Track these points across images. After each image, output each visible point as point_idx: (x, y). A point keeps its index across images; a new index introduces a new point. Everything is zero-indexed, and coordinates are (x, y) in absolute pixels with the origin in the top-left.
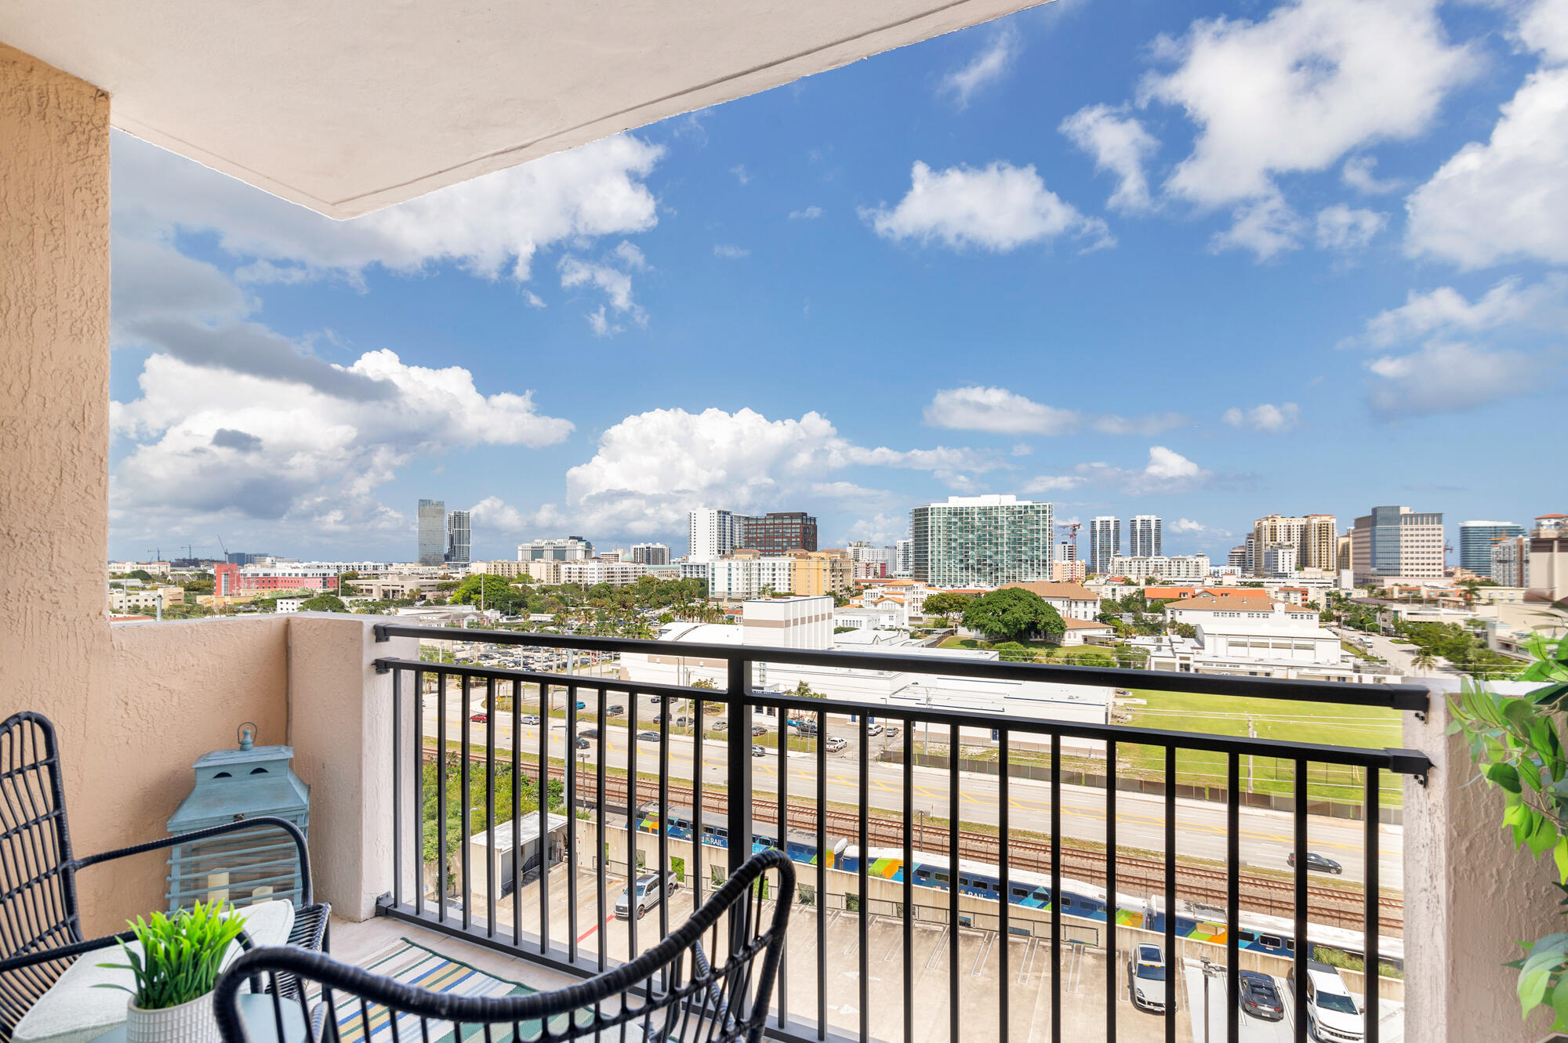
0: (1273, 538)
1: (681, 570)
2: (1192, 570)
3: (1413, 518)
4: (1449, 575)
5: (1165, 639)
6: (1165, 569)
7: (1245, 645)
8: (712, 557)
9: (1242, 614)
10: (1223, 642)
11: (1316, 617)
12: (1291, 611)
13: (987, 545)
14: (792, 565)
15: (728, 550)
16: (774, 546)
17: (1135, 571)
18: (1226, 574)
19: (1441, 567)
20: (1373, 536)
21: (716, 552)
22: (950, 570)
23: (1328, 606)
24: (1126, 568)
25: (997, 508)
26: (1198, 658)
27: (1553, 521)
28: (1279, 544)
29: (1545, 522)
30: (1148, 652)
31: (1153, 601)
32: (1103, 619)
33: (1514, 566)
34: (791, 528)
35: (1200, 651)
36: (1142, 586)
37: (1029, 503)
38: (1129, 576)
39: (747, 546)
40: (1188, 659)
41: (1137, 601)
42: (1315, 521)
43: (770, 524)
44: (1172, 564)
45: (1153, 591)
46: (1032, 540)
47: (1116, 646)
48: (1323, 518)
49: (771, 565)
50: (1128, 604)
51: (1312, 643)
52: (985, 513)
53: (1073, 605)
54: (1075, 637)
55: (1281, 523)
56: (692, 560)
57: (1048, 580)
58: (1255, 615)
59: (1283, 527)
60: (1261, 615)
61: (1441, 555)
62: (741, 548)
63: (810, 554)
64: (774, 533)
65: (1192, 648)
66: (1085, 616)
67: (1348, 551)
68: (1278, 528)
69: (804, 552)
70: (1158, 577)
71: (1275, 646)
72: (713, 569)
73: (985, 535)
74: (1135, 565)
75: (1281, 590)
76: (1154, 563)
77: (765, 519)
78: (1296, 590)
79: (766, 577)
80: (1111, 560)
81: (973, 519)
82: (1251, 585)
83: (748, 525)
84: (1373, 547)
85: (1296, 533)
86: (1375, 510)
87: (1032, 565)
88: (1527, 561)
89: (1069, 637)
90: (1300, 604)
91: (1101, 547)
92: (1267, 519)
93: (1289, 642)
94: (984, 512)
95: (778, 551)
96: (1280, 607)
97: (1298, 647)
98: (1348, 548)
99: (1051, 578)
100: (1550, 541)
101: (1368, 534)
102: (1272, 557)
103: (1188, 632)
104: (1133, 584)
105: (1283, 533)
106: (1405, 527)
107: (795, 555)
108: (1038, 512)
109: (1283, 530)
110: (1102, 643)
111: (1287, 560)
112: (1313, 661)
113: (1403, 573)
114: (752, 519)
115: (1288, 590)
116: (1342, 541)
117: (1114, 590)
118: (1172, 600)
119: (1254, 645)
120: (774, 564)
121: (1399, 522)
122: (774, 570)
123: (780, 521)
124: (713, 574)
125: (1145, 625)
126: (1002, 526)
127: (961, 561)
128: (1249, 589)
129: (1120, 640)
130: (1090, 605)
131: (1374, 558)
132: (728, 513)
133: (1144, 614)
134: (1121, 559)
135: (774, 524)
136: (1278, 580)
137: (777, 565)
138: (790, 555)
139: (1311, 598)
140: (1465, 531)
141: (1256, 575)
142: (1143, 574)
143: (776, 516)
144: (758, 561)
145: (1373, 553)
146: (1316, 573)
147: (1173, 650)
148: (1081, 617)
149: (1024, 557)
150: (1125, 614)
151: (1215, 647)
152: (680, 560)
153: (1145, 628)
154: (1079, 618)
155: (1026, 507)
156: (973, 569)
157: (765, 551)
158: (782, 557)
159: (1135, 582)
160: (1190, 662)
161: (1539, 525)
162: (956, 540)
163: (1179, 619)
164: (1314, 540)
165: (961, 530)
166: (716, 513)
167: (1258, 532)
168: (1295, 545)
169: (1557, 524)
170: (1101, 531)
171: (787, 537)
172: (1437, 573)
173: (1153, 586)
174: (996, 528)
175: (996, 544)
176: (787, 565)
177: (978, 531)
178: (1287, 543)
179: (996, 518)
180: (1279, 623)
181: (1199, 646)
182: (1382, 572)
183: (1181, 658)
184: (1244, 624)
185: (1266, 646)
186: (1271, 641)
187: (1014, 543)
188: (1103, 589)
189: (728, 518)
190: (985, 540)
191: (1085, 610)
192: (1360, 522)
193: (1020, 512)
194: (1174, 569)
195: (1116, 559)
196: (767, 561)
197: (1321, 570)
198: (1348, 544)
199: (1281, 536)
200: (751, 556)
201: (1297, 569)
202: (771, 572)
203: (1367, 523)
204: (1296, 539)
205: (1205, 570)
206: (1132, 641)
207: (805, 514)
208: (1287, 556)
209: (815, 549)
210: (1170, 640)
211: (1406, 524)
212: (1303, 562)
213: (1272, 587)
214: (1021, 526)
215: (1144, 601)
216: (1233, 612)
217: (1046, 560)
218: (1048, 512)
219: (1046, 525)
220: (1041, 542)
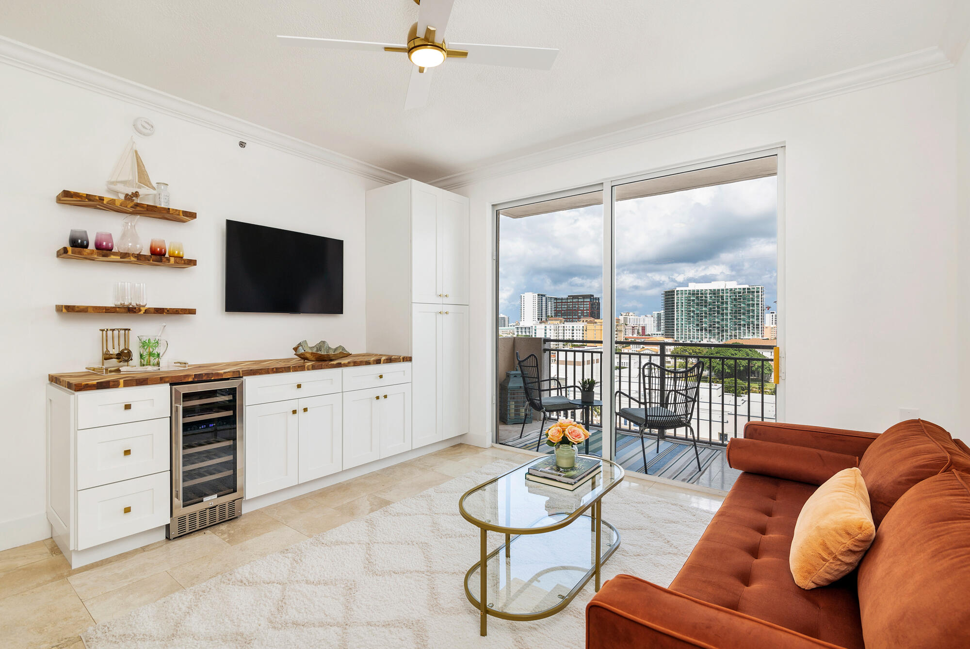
1: (515, 330)
8: (534, 322)
13: (716, 314)
14: (585, 327)
15: (544, 319)
16: (572, 316)
21: (537, 319)
22: (690, 331)
25: (723, 290)
34: (584, 304)
37: (746, 286)
39: (556, 315)
43: (570, 302)
46: (749, 311)
49: (571, 327)
52: (714, 294)
56: (522, 324)
57: (760, 337)
62: (552, 317)
63: (596, 320)
64: (572, 307)
69: (592, 319)
72: (535, 330)
73: (715, 308)
77: (567, 299)
79: (568, 334)
81: (706, 297)
83: (557, 303)
87: (749, 328)
94: (714, 292)
95: (575, 318)
99: (762, 337)
107: (586, 321)
108: (753, 292)
114: (559, 299)
120: (573, 327)
122: (573, 330)
123: (577, 300)
124: (535, 333)
126: (727, 303)
127: (697, 325)
132: (544, 296)
135: (573, 302)
137: (575, 327)
138: (583, 321)
143: (574, 297)
144: (563, 325)
149: (742, 323)
152: (514, 324)
155: (744, 289)
156: (706, 330)
157: (567, 318)
158: (578, 323)
162: (693, 311)
165: (698, 305)
166: (537, 296)
171: (581, 310)
174: (722, 303)
175: (722, 314)
176: (581, 328)
177: (709, 305)
179: (722, 297)
187: (735, 313)
189: (544, 299)
190: (714, 311)
193: (740, 293)
196: (569, 325)
200: (558, 322)
202: (571, 332)
207: (593, 296)
209: (598, 318)
214: (740, 302)
217: (759, 325)
218: (760, 292)
219: (759, 301)
220: (755, 313)
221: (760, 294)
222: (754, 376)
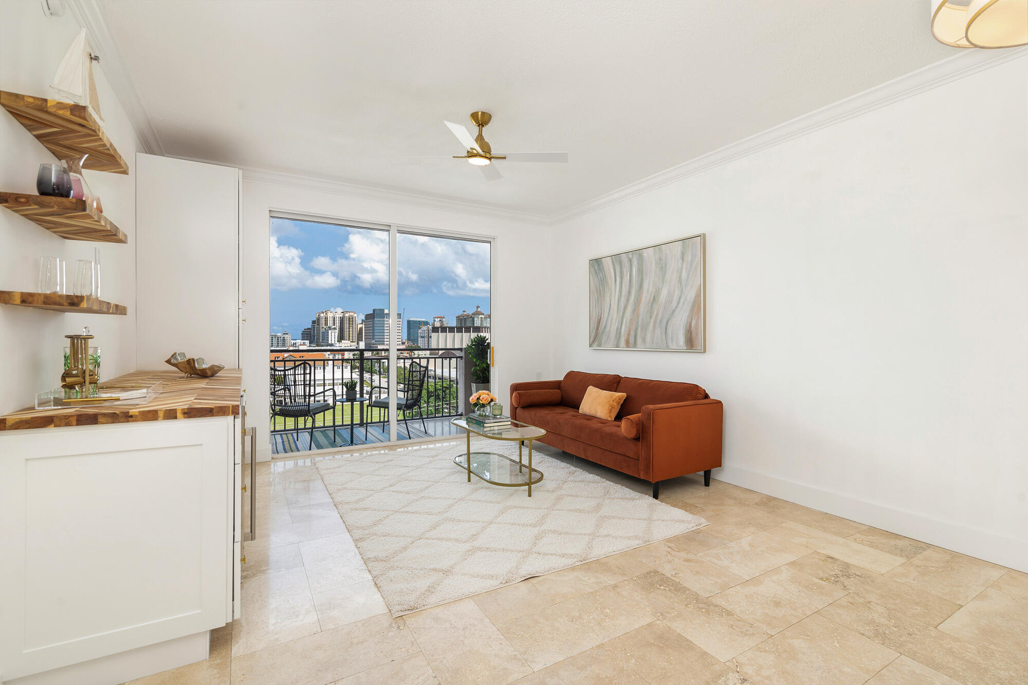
0: (326, 324)
4: (403, 343)
11: (349, 367)
18: (301, 345)
19: (400, 340)
20: (373, 324)
27: (439, 319)
28: (329, 327)
29: (436, 320)
33: (426, 339)
42: (347, 315)
55: (330, 315)
58: (319, 368)
59: (331, 318)
60: (322, 368)
67: (362, 332)
68: (328, 318)
84: (373, 330)
85: (337, 321)
86: (374, 310)
88: (431, 337)
90: (341, 361)
92: (323, 313)
98: (362, 330)
100: (438, 328)
101: (371, 323)
102: (325, 336)
105: (331, 321)
109: (331, 320)
111: (333, 336)
115: (335, 354)
116: (360, 326)
121: (384, 317)
131: (374, 335)
136: (329, 348)
139: (346, 357)
140: (409, 322)
141: (318, 345)
145: (373, 333)
146: (347, 343)
161: (435, 321)
164: (346, 326)
167: (318, 319)
168: (337, 328)
169: (440, 320)
178: (333, 327)
182: (377, 343)
192: (367, 317)
197: (349, 342)
198: (362, 328)
199: (330, 323)
201: (338, 342)
203: (370, 317)
204: (337, 324)
205: (288, 342)
208: (333, 334)
211: (387, 318)
212: (341, 338)
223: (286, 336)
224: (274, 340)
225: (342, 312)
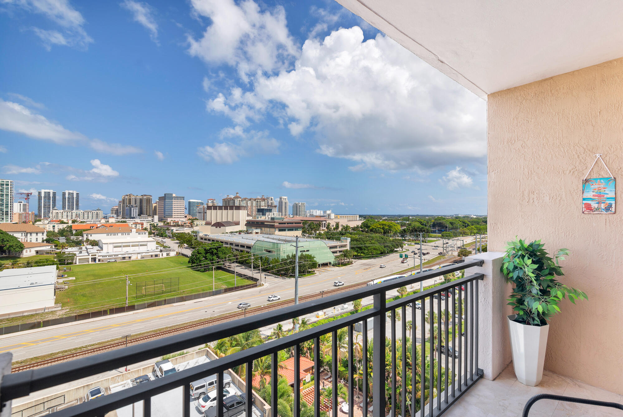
0: (130, 203)
2: (95, 216)
3: (177, 198)
4: (186, 217)
5: (84, 248)
6: (81, 216)
7: (120, 247)
9: (119, 234)
10: (111, 246)
11: (147, 233)
12: (138, 232)
17: (65, 216)
18: (110, 218)
19: (184, 214)
20: (165, 204)
23: (150, 229)
24: (60, 215)
26: (100, 254)
27: (211, 201)
28: (132, 206)
29: (209, 201)
30: (75, 255)
31: (76, 231)
32: (48, 241)
33: (203, 214)
35: (101, 251)
36: (70, 223)
38: (63, 219)
40: (96, 255)
41: (67, 231)
42: (145, 197)
44: (85, 213)
45: (76, 226)
47: (56, 254)
48: (148, 196)
50: (62, 233)
51: (146, 243)
53: (29, 235)
54: (30, 252)
55: (132, 197)
57: (9, 222)
58: (124, 234)
59: (133, 199)
60: (127, 234)
61: (184, 211)
65: (97, 250)
66: (37, 240)
68: (132, 199)
70: (78, 219)
71: (133, 246)
74: (65, 214)
75: (134, 224)
76: (75, 213)
78: (139, 224)
80: (51, 211)
82: (121, 222)
84: (165, 207)
85: (138, 202)
86: (165, 195)
88: (206, 213)
89: (27, 252)
90: (140, 228)
91: (45, 205)
92: (127, 195)
93: (138, 244)
96: (134, 230)
97: (141, 245)
98: (156, 208)
99: (11, 221)
100: (211, 207)
101: (163, 203)
102: (129, 211)
103: (95, 243)
104: (65, 223)
105: (133, 201)
106: (174, 201)
110: (47, 253)
111: (135, 212)
112: (146, 250)
113: (173, 216)
115: (136, 224)
116: (154, 205)
117: (54, 226)
118: (87, 230)
119: (124, 246)
121: (172, 199)
125: (73, 242)
128: (121, 224)
129: (58, 251)
130: (40, 235)
131: (165, 211)
133: (72, 237)
134: (57, 211)
136: (132, 220)
139: (145, 226)
140: (189, 202)
141: (123, 218)
142: (69, 218)
145: (164, 209)
146: (145, 217)
147: (88, 252)
148: (34, 241)
150: (61, 238)
151: (108, 249)
153: (73, 244)
154: (33, 242)
159: (66, 222)
160: (97, 257)
161: (208, 202)
163: (90, 238)
164: (144, 204)
167: (124, 200)
168: (138, 206)
169: (212, 202)
170: (45, 197)
172: (183, 216)
173: (76, 224)
178: (135, 205)
180: (134, 237)
181: (100, 249)
182: (167, 216)
183: (92, 255)
184: (120, 238)
185: (129, 246)
186: (131, 244)
188: (47, 226)
191: (37, 237)
192: (160, 198)
194: (86, 216)
195: (54, 211)
197: (147, 216)
198: (156, 206)
199: (133, 203)
201: (138, 215)
203: (163, 199)
204: (138, 204)
205: (101, 216)
206: (66, 250)
208: (135, 210)
210: (86, 248)
212: (141, 213)
213: (130, 222)
215: (71, 231)
216: (115, 233)
217: (8, 212)
218: (10, 185)
219: (8, 192)
220: (5, 202)
221: (10, 186)
222: (5, 254)
223: (99, 212)
224: (89, 214)
225: (142, 196)
